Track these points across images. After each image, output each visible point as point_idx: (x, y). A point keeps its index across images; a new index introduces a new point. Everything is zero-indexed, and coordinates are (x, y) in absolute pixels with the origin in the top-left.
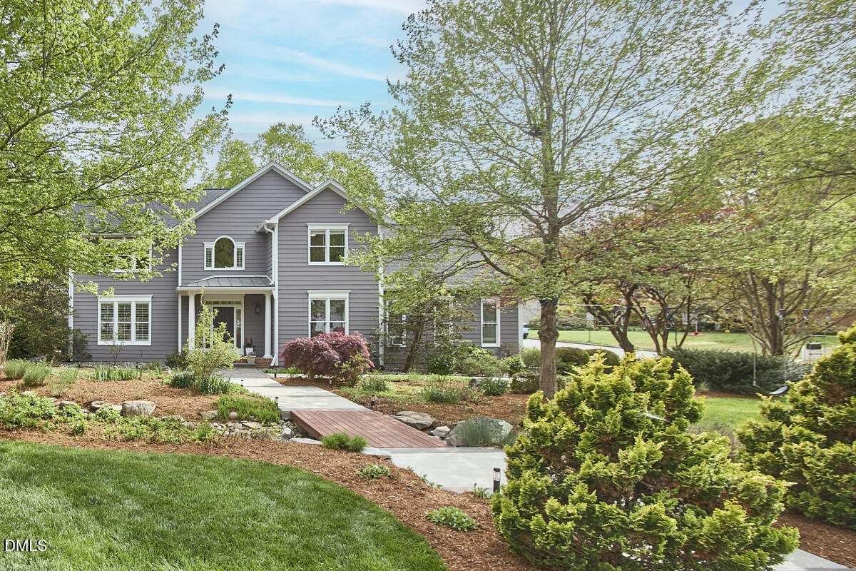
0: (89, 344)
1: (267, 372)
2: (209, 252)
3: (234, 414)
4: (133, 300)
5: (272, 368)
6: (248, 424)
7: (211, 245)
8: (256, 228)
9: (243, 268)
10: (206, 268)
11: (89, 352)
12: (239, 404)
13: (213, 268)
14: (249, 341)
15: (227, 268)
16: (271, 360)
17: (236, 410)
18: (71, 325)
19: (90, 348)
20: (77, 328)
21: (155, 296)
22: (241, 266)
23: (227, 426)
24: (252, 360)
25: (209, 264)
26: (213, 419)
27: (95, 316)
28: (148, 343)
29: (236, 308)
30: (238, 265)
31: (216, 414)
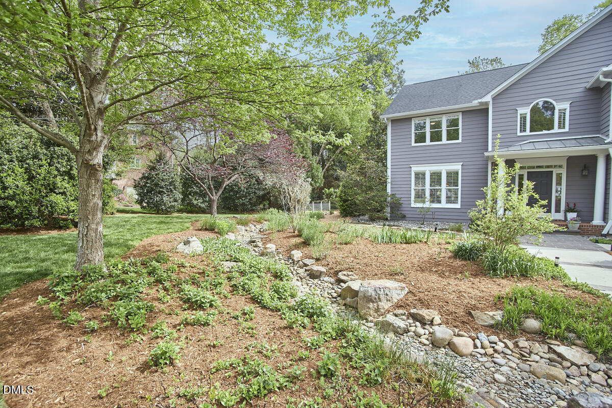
0: (403, 205)
1: (597, 242)
2: (523, 118)
3: (532, 323)
4: (444, 169)
5: (605, 236)
6: (562, 349)
7: (526, 111)
8: (585, 85)
9: (567, 129)
10: (519, 134)
11: (403, 212)
12: (544, 306)
13: (528, 133)
14: (572, 206)
15: (545, 132)
16: (603, 227)
17: (538, 316)
18: (389, 190)
19: (404, 209)
20: (394, 193)
21: (465, 164)
22: (564, 128)
23: (516, 345)
24: (575, 226)
25: (523, 129)
26: (491, 326)
27: (409, 183)
28: (458, 206)
29: (555, 172)
30: (560, 128)
31: (499, 318)
